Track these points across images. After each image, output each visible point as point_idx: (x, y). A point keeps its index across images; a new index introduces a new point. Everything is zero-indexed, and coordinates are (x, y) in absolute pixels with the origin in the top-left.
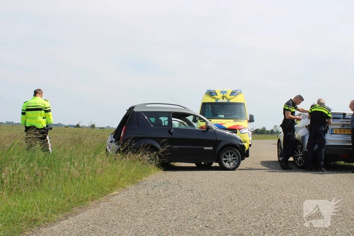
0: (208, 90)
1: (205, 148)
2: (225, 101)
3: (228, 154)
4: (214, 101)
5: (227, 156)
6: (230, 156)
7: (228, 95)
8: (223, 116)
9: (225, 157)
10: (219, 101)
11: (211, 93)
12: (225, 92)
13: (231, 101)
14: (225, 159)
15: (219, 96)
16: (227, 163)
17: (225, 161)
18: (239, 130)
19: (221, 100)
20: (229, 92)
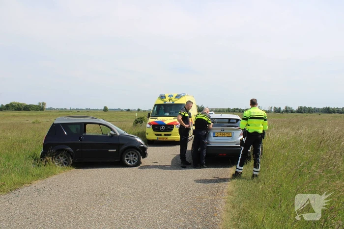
0: (161, 95)
1: (109, 150)
2: (171, 102)
3: (129, 154)
4: (162, 103)
5: (129, 156)
6: (131, 155)
7: (173, 98)
8: (168, 114)
9: (127, 157)
10: (166, 103)
11: (162, 97)
12: (172, 96)
13: (175, 103)
14: (127, 158)
15: (167, 99)
16: (129, 161)
17: (128, 160)
18: (176, 125)
19: (168, 102)
20: (175, 95)
